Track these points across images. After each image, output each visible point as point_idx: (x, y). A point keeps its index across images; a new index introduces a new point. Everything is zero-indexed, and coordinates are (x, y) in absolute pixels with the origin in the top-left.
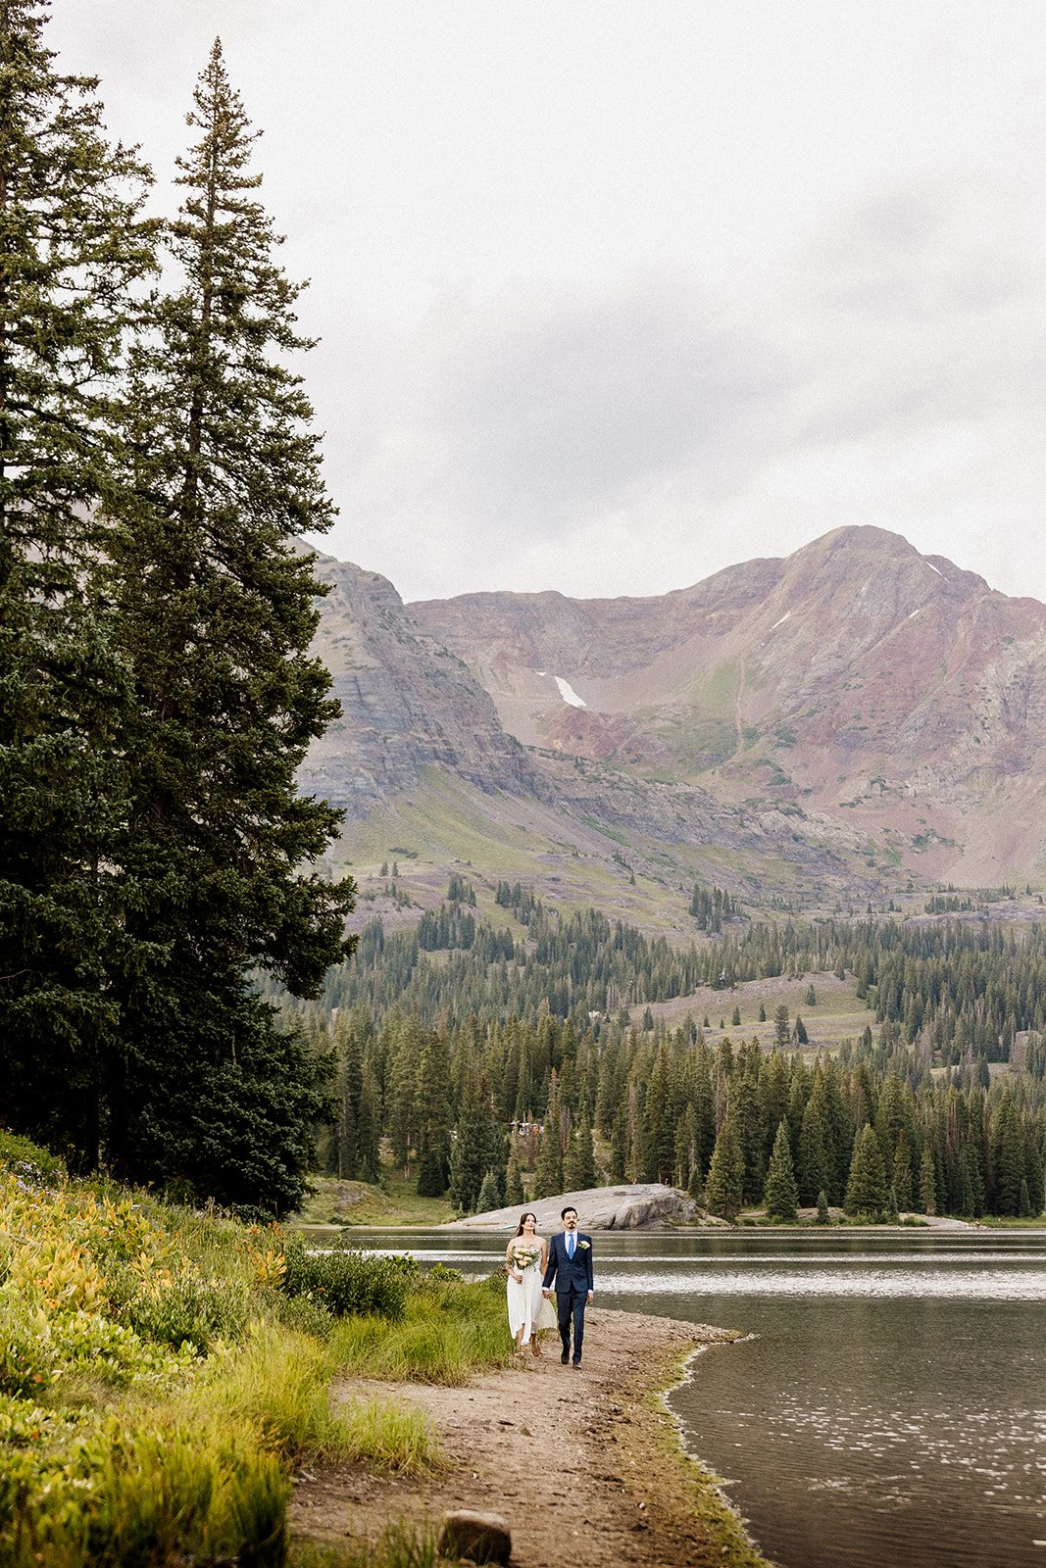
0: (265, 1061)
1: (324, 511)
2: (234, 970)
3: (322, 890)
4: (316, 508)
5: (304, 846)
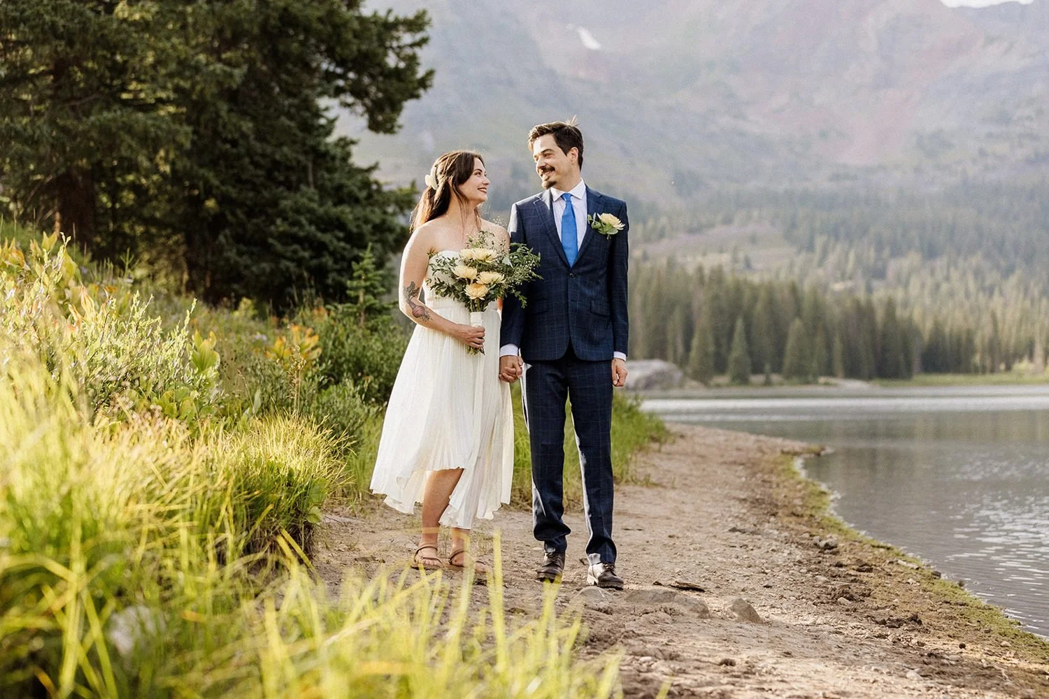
0: (343, 186)
2: (309, 96)
3: (396, 23)
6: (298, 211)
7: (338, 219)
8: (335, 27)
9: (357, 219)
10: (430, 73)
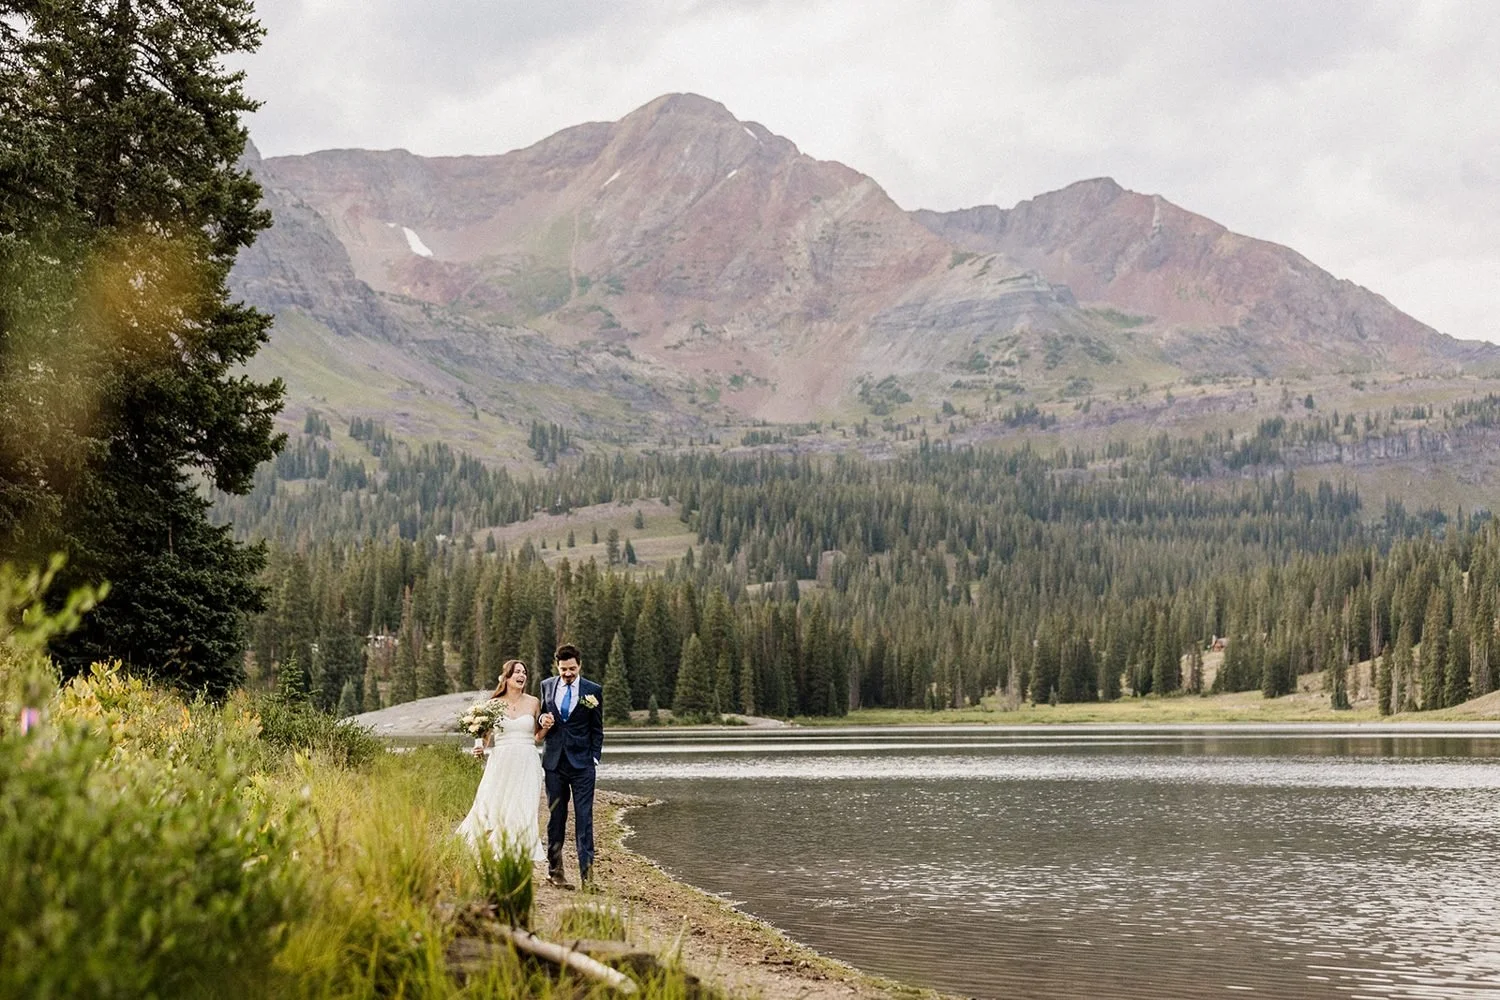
0: (201, 551)
1: (252, 31)
2: (172, 464)
3: (251, 390)
4: (244, 28)
5: (236, 348)
6: (160, 575)
7: (198, 582)
8: (196, 398)
9: (216, 583)
10: (284, 437)
